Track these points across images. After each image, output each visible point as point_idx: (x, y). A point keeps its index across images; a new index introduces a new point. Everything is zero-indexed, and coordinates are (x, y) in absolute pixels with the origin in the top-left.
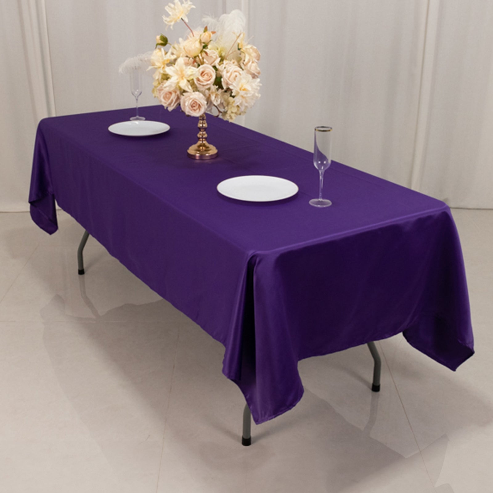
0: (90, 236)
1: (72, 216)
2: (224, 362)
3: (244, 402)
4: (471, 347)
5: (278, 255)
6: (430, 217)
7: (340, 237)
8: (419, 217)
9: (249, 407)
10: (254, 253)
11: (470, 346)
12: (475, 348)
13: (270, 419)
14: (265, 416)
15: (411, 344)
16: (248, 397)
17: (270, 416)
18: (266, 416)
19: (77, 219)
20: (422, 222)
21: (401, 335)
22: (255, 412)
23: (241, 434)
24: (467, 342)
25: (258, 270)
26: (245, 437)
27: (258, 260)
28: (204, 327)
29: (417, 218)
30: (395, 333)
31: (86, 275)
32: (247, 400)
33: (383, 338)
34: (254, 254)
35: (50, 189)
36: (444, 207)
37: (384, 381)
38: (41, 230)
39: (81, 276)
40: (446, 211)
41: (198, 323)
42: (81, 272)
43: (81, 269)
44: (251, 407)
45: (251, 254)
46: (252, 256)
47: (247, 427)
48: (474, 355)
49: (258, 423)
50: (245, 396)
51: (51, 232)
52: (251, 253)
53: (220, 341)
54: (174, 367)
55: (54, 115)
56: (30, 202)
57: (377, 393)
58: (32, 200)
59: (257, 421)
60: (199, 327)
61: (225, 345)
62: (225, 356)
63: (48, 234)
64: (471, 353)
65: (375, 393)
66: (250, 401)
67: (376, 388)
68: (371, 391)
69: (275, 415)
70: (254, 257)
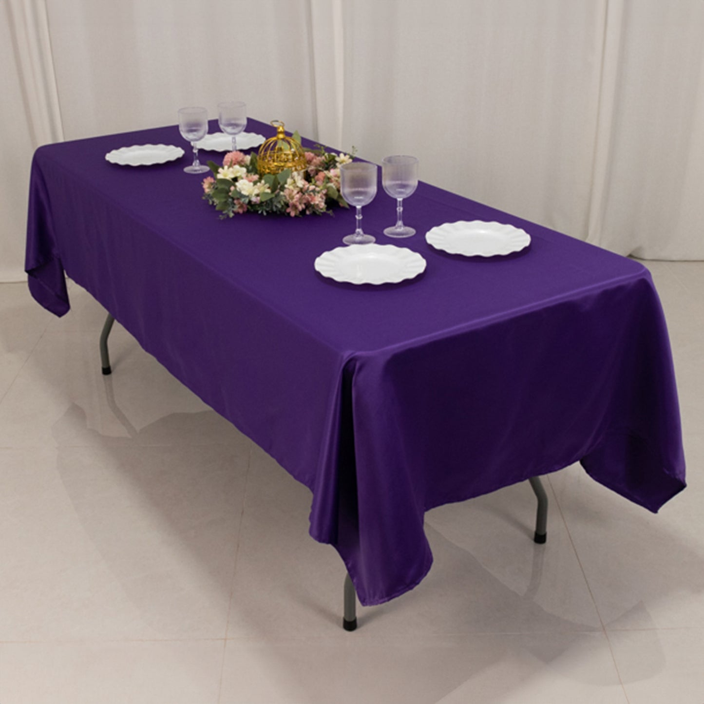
0: (116, 322)
1: (88, 290)
2: (311, 518)
3: (344, 572)
4: (681, 479)
5: (388, 357)
6: (620, 289)
7: (484, 325)
8: (605, 288)
9: (353, 581)
10: (352, 354)
11: (680, 477)
12: (687, 480)
13: (381, 603)
14: (374, 597)
15: (591, 476)
16: (349, 565)
17: (382, 597)
18: (377, 598)
19: (95, 295)
20: (609, 296)
21: (577, 465)
22: (360, 588)
23: (341, 614)
24: (677, 472)
25: (359, 380)
26: (347, 620)
27: (358, 365)
28: (280, 462)
29: (602, 290)
30: (570, 463)
31: (113, 375)
32: (349, 570)
33: (550, 471)
34: (353, 356)
35: (55, 251)
36: (643, 271)
37: (552, 527)
38: (46, 311)
39: (106, 376)
40: (645, 277)
41: (272, 456)
42: (107, 371)
43: (105, 367)
44: (355, 580)
45: (349, 356)
46: (348, 360)
47: (350, 607)
48: (685, 489)
49: (365, 604)
50: (347, 564)
51: (60, 314)
52: (346, 354)
53: (305, 484)
54: (242, 513)
55: (61, 140)
56: (27, 271)
57: (543, 545)
58: (29, 269)
59: (364, 602)
60: (274, 460)
61: (313, 490)
62: (313, 507)
63: (56, 317)
64: (680, 486)
65: (538, 545)
66: (353, 571)
67: (540, 538)
68: (533, 542)
69: (388, 598)
70: (352, 360)
